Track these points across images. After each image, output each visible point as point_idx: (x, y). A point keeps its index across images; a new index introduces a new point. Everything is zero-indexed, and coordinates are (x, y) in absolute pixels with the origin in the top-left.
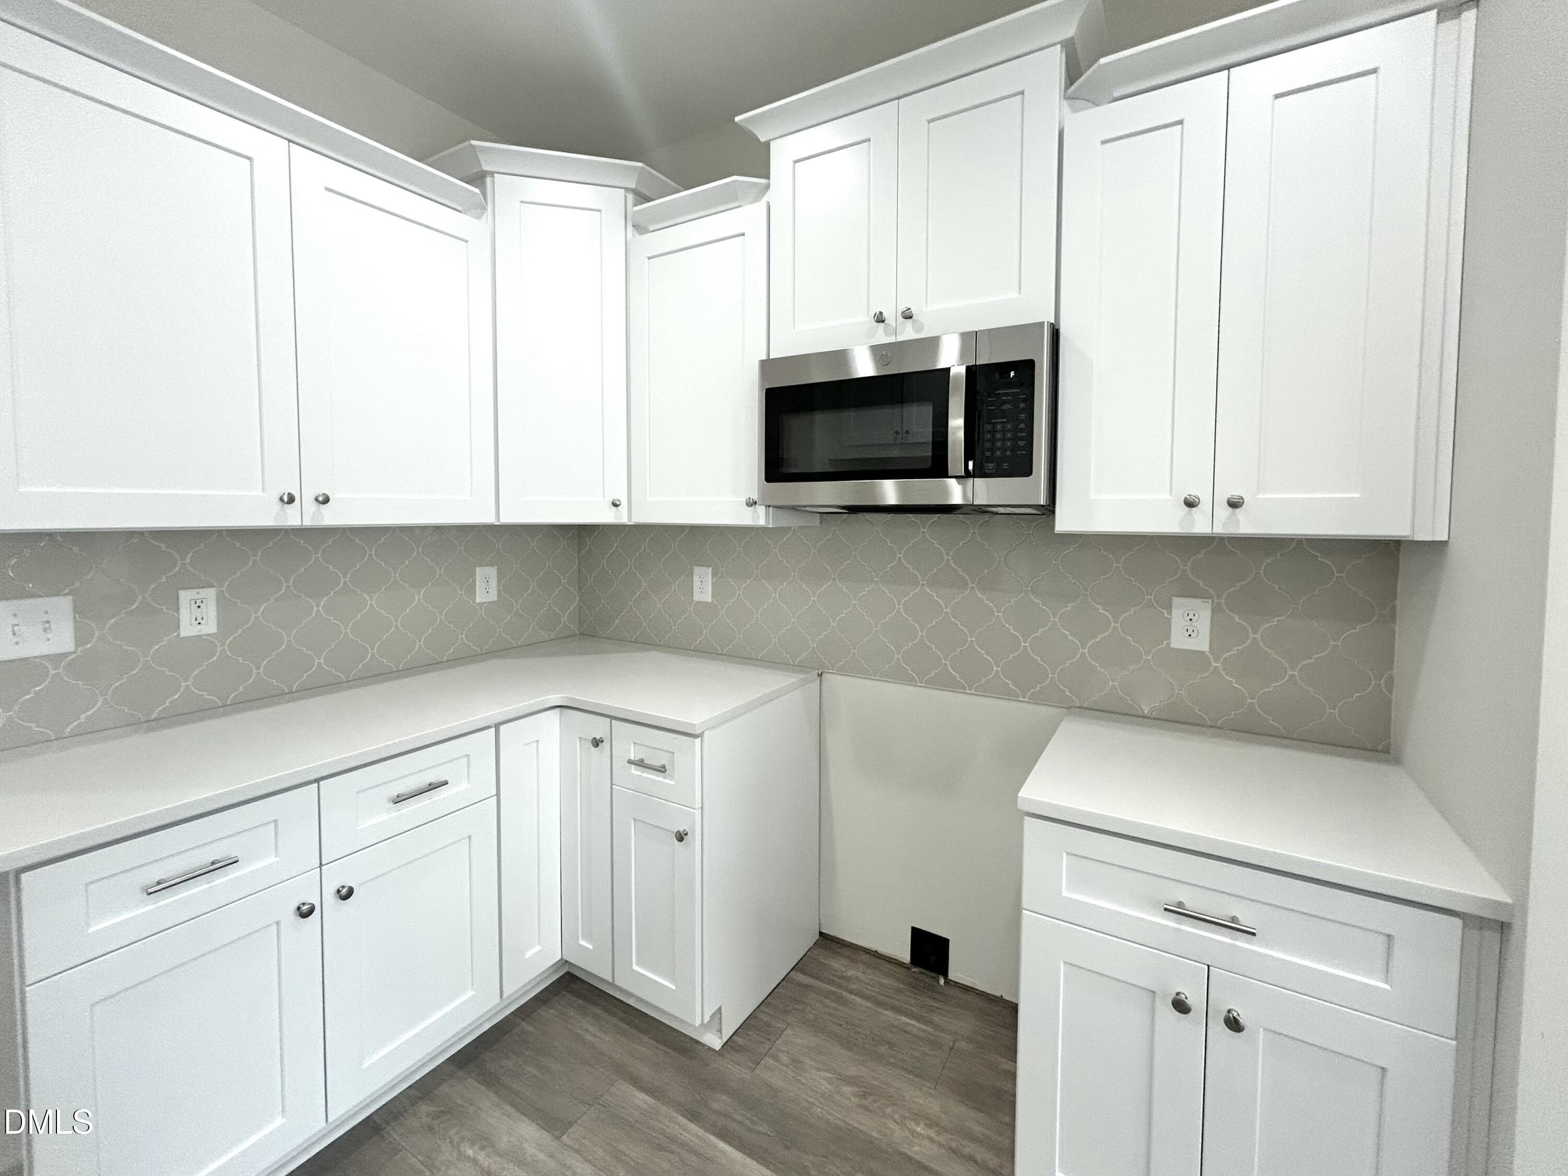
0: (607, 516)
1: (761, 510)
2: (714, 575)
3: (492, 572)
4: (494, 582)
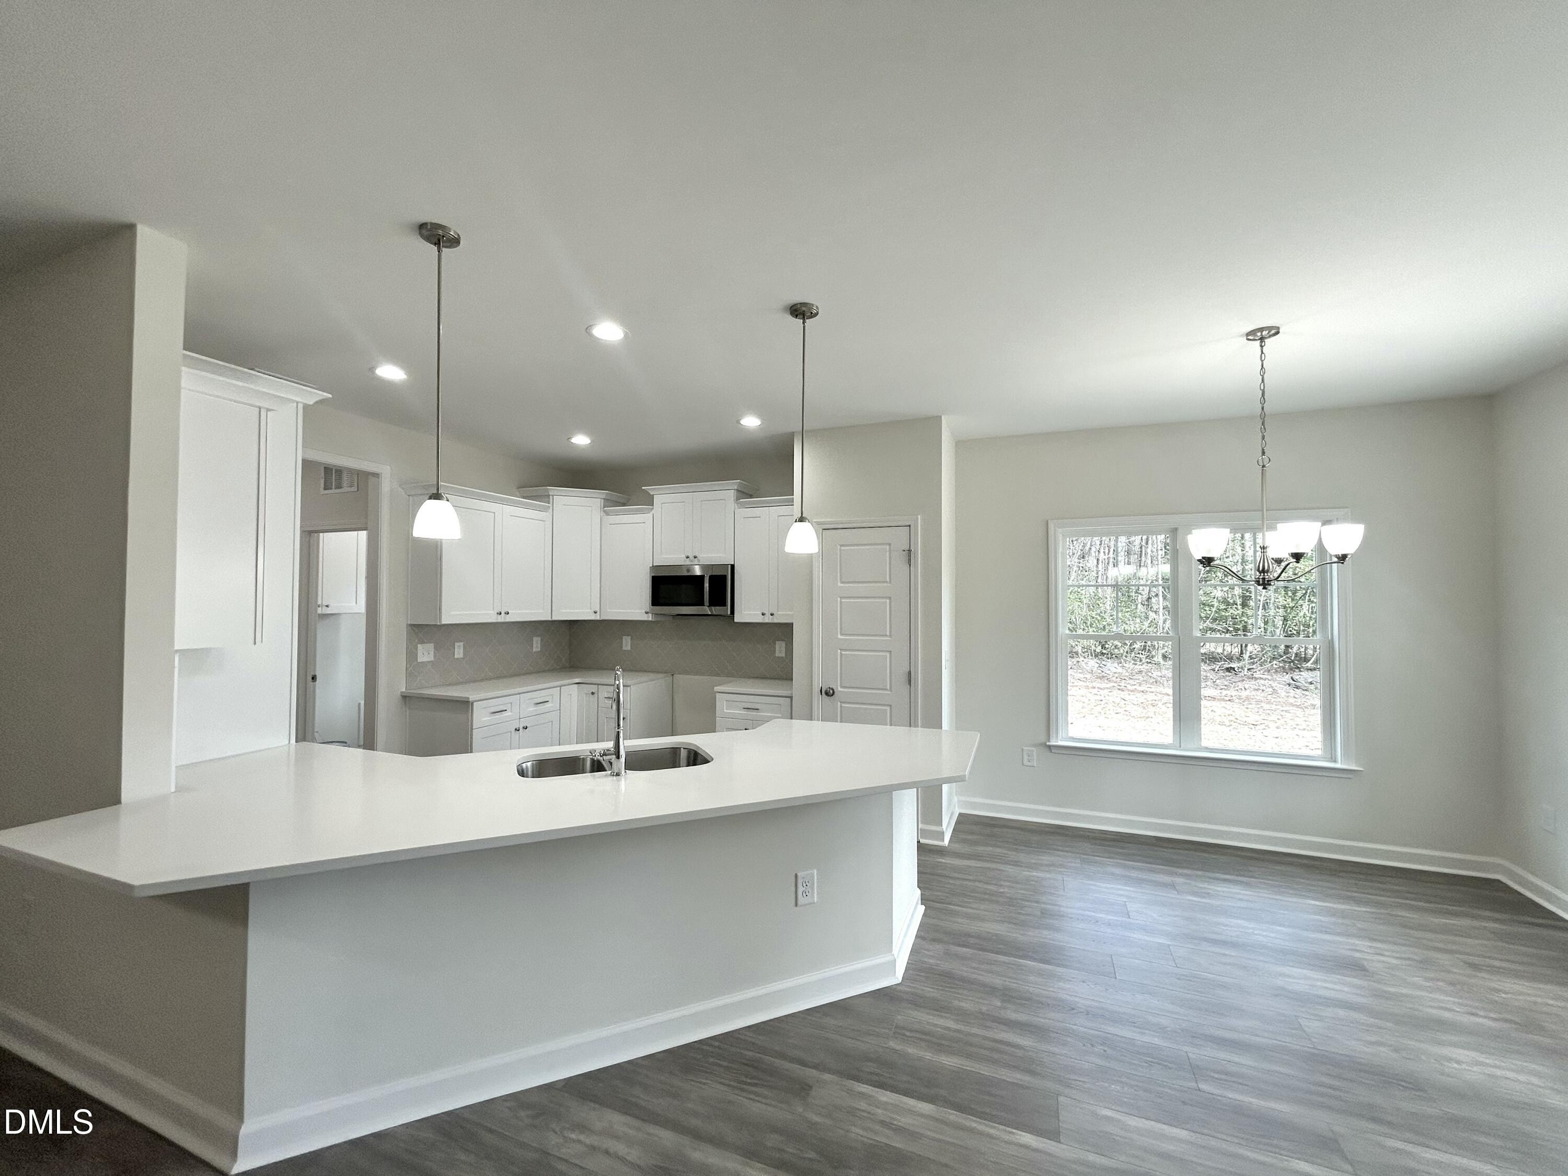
0: (592, 617)
1: (650, 615)
2: (631, 639)
3: (539, 639)
4: (539, 643)
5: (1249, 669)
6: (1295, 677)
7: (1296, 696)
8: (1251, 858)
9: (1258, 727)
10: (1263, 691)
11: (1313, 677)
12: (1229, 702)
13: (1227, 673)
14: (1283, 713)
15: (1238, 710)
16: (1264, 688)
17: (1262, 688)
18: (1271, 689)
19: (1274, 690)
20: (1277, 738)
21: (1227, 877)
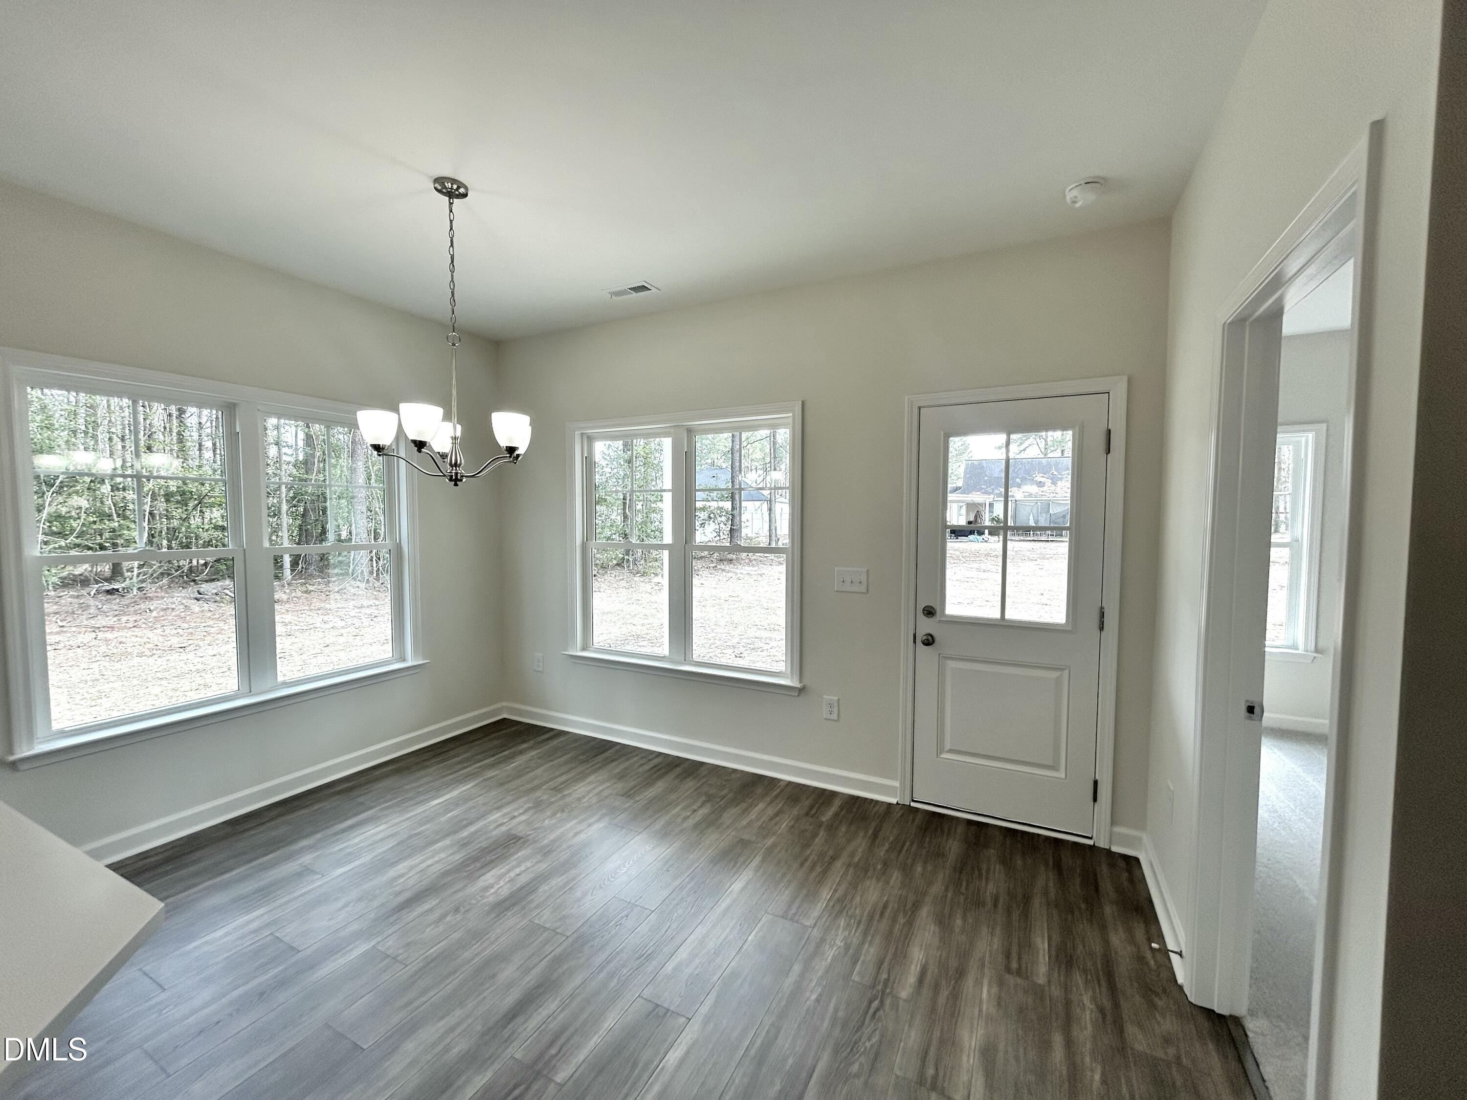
5: (139, 589)
6: (202, 590)
7: (211, 609)
8: (351, 789)
9: (188, 649)
10: (173, 609)
11: (214, 589)
12: (135, 629)
13: (109, 597)
14: (207, 629)
15: (154, 636)
16: (174, 606)
17: (171, 606)
18: (182, 607)
19: (186, 606)
20: (214, 655)
21: (349, 822)
